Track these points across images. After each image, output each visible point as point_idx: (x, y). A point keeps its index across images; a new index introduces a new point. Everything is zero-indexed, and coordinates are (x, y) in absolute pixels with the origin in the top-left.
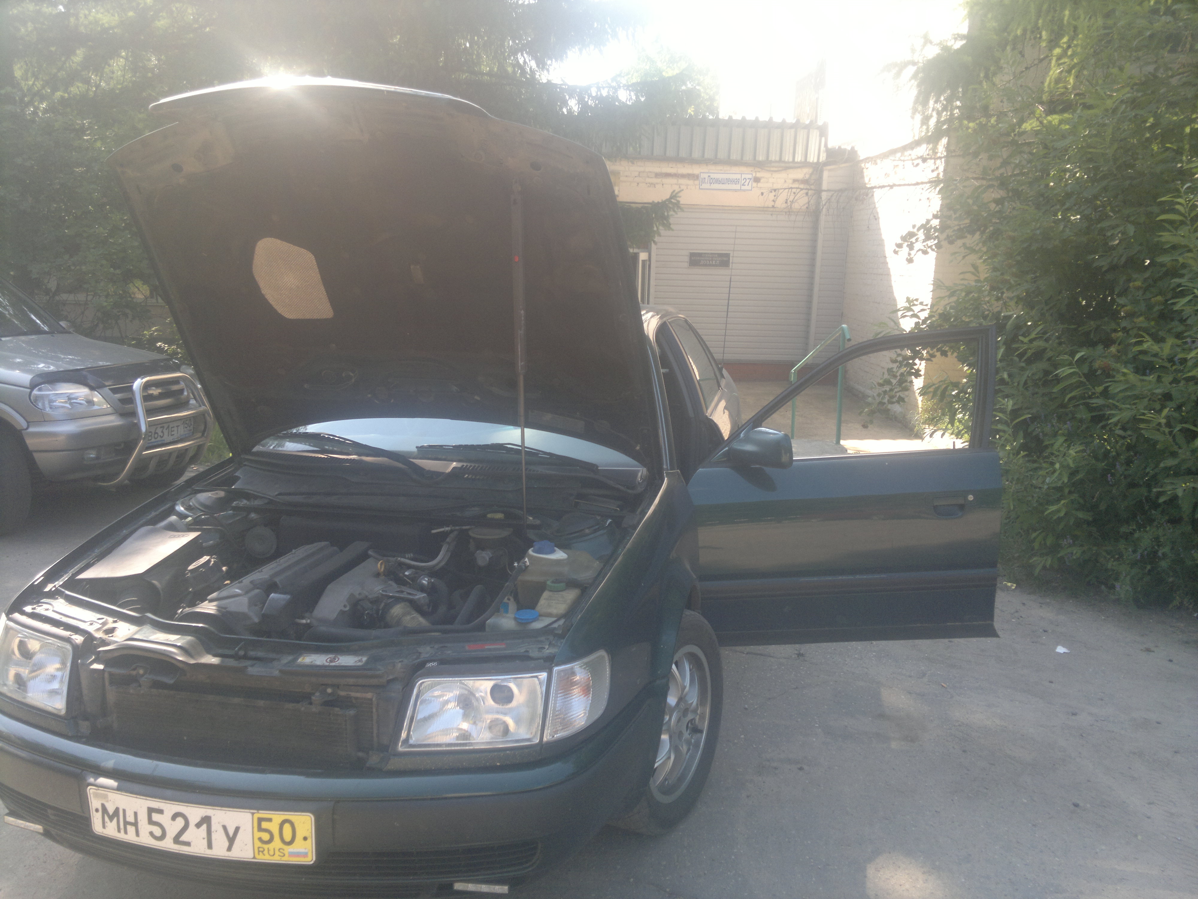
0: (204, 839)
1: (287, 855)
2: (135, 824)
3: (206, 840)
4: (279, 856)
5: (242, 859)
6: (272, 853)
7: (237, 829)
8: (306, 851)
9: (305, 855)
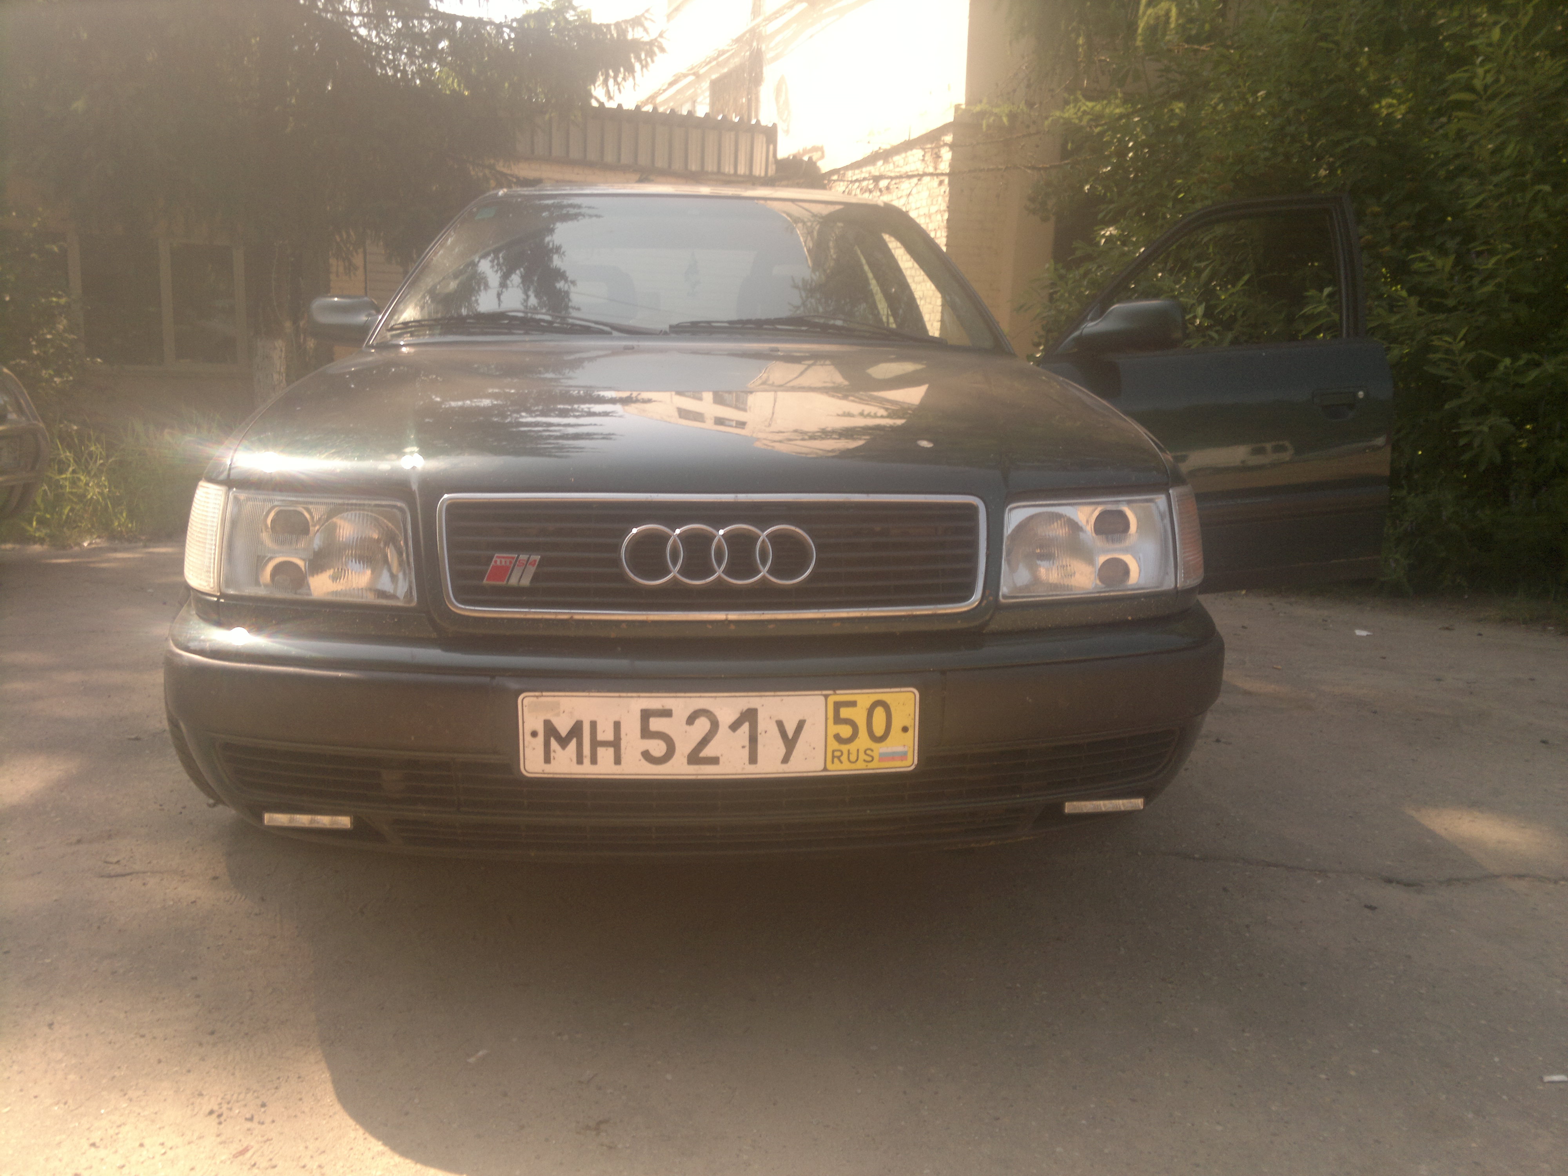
0: (743, 747)
1: (876, 758)
2: (615, 744)
3: (747, 749)
4: (864, 761)
5: (805, 774)
6: (853, 758)
7: (801, 725)
8: (906, 749)
9: (903, 756)
